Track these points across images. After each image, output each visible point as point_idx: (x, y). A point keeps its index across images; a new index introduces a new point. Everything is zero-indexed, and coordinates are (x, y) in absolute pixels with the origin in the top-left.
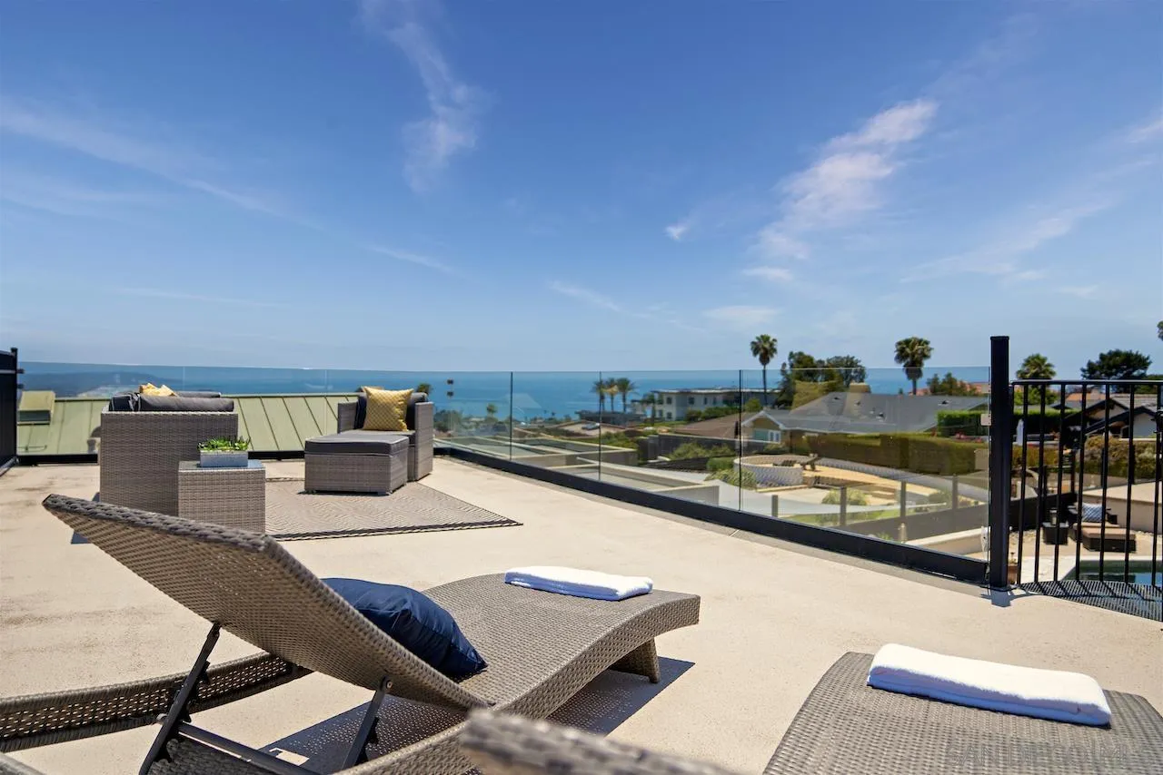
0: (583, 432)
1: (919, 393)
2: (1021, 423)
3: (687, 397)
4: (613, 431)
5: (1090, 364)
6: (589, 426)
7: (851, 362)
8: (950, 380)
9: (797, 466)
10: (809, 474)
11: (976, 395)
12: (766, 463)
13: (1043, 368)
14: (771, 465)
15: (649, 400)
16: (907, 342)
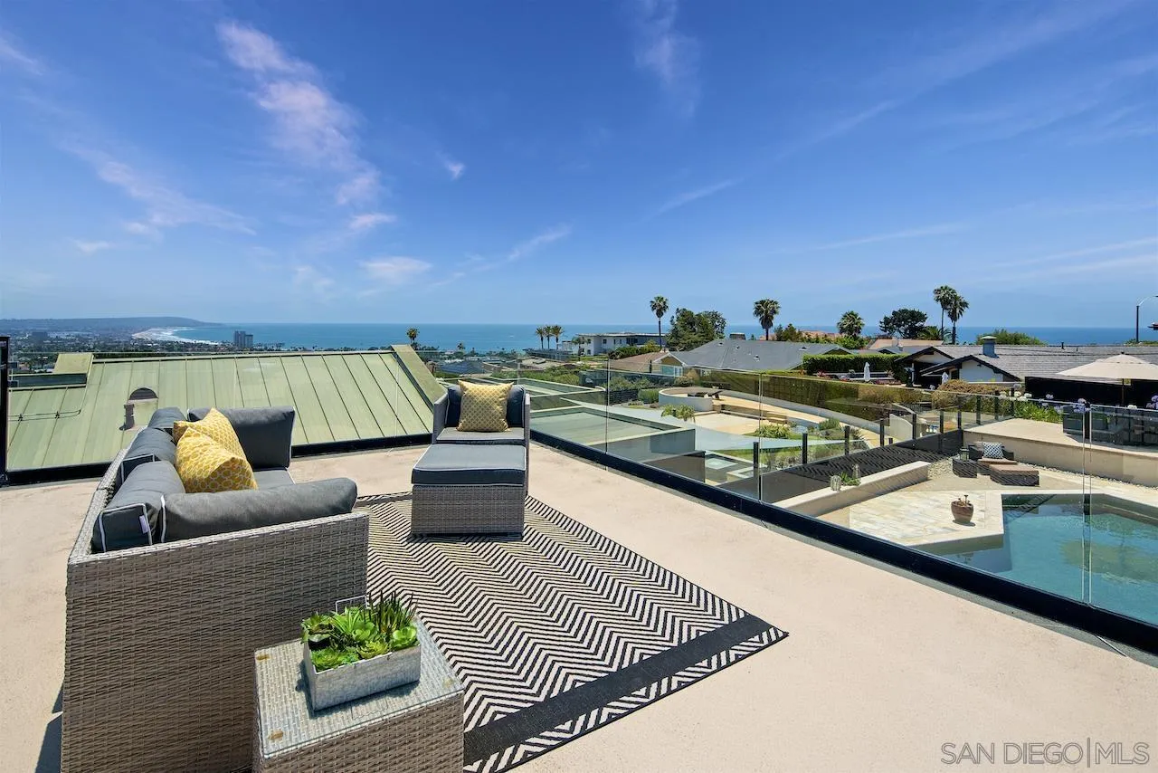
0: (533, 365)
1: (770, 338)
2: (867, 365)
3: (602, 339)
4: (556, 365)
5: (886, 318)
6: (538, 361)
7: (715, 316)
8: (791, 329)
9: (706, 396)
10: (716, 403)
11: (829, 341)
12: (682, 394)
13: (856, 321)
14: (686, 396)
15: (578, 341)
16: (762, 302)
